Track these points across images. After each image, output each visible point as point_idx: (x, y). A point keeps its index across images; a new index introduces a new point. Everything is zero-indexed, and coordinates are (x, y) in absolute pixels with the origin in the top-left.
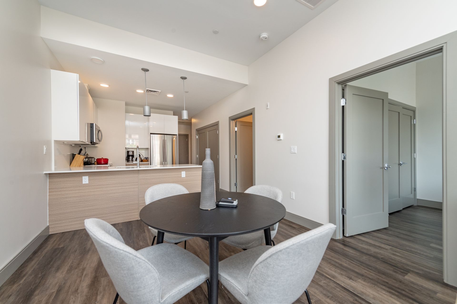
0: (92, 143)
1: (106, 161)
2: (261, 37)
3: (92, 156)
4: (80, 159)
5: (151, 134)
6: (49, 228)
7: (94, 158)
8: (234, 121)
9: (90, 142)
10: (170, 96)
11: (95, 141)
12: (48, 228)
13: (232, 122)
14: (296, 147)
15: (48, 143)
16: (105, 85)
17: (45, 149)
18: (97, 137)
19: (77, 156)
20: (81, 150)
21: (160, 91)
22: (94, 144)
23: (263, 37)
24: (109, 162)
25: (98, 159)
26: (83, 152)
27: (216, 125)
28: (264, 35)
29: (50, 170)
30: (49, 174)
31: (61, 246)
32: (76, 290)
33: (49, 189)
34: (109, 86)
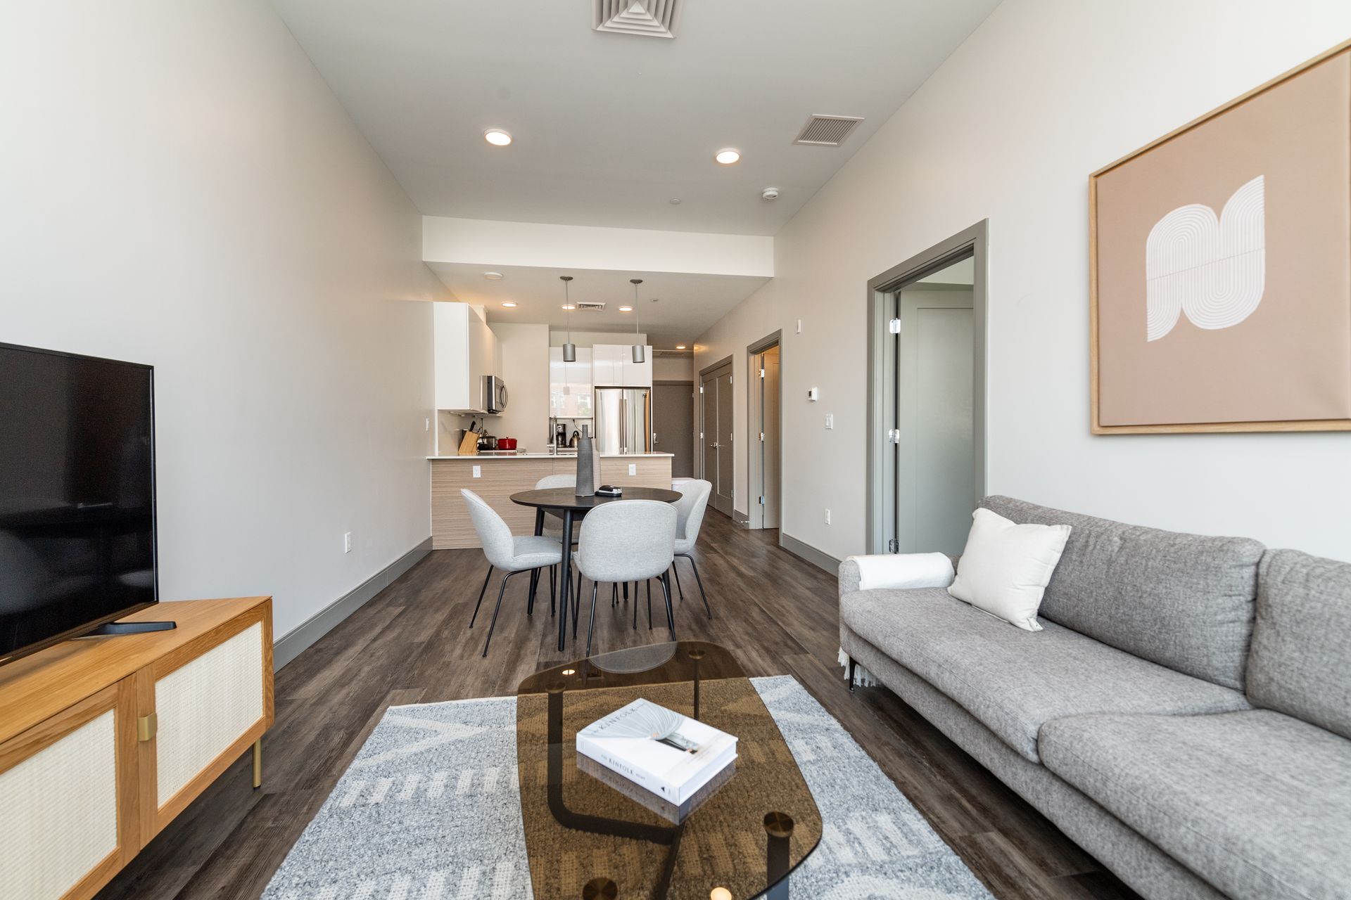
0: (490, 410)
1: (513, 444)
2: (765, 195)
3: (492, 435)
4: (472, 439)
5: (596, 387)
6: (432, 540)
7: (495, 437)
8: (757, 356)
9: (487, 409)
10: (626, 309)
11: (494, 408)
12: (430, 540)
13: (752, 357)
14: (832, 416)
15: (429, 414)
16: (509, 305)
17: (427, 423)
18: (498, 400)
19: (468, 434)
20: (474, 423)
21: (603, 304)
22: (493, 413)
23: (768, 196)
24: (519, 446)
25: (500, 440)
26: (477, 427)
27: (728, 363)
28: (771, 191)
29: (434, 455)
30: (432, 460)
31: (446, 562)
32: (461, 594)
33: (432, 483)
34: (517, 304)
